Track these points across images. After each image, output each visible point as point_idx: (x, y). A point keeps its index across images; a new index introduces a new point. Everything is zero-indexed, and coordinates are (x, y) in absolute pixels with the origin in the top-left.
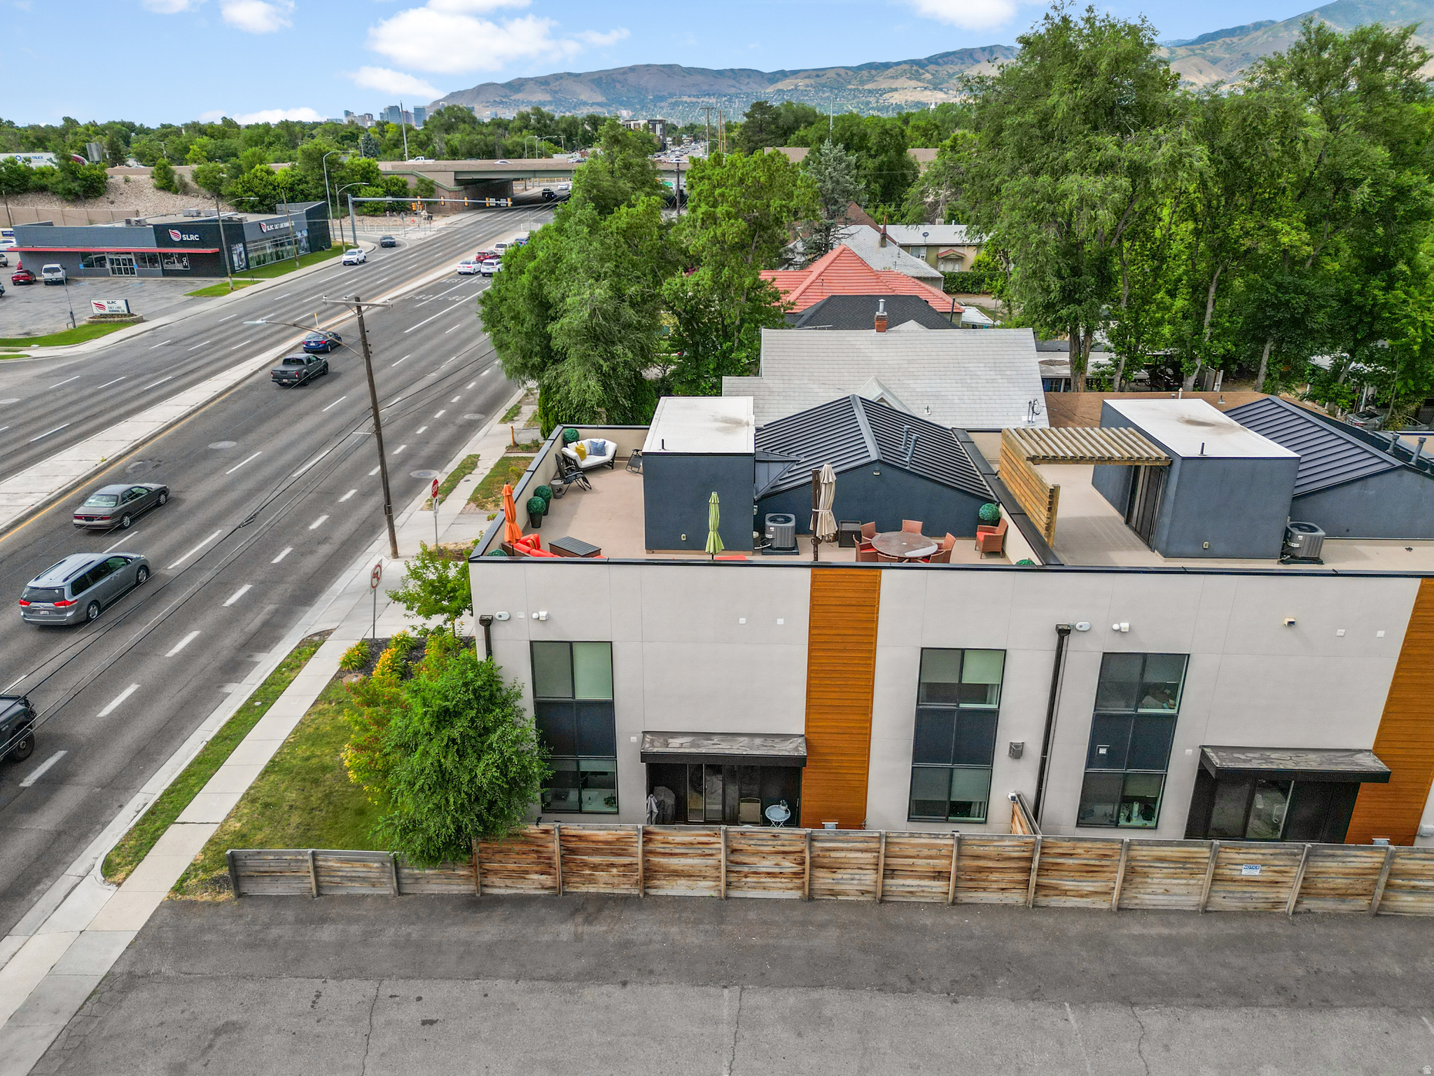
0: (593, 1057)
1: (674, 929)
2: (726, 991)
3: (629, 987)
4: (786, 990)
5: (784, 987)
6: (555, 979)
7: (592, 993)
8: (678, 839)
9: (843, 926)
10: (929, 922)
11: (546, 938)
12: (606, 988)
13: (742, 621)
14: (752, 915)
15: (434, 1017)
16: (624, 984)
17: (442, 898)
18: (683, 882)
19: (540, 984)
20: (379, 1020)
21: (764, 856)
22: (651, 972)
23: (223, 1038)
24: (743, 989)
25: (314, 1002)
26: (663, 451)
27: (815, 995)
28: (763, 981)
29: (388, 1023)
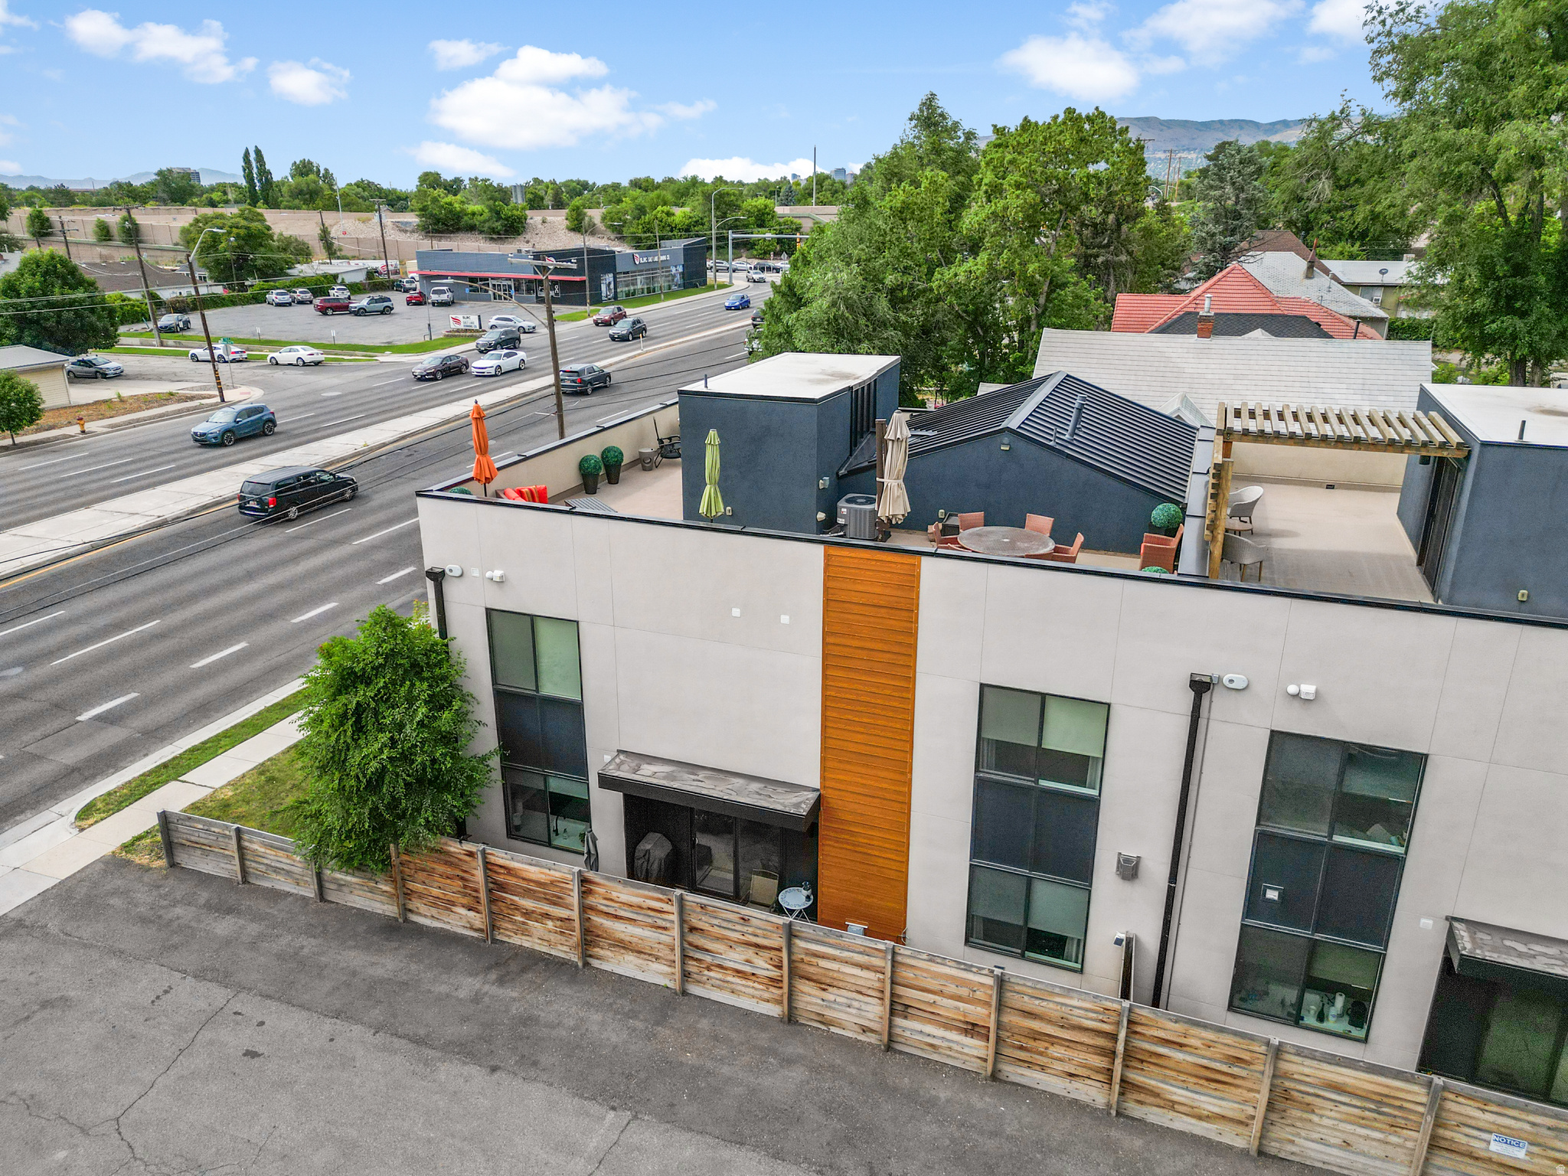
0: (399, 1152)
1: (597, 1017)
2: (612, 1114)
3: (497, 1075)
4: (689, 1135)
5: (690, 1130)
6: (419, 1041)
7: (451, 1072)
8: (624, 898)
9: (816, 1069)
10: (943, 1095)
11: (443, 989)
12: (473, 1070)
13: (736, 612)
14: (704, 1024)
15: (260, 1049)
16: (494, 1069)
17: (362, 915)
18: (630, 957)
19: (397, 1043)
20: (207, 1035)
21: (732, 944)
22: (535, 1064)
23: (46, 1013)
24: (635, 1117)
25: (158, 997)
26: (705, 390)
27: (727, 1153)
28: (669, 1115)
29: (211, 1043)
